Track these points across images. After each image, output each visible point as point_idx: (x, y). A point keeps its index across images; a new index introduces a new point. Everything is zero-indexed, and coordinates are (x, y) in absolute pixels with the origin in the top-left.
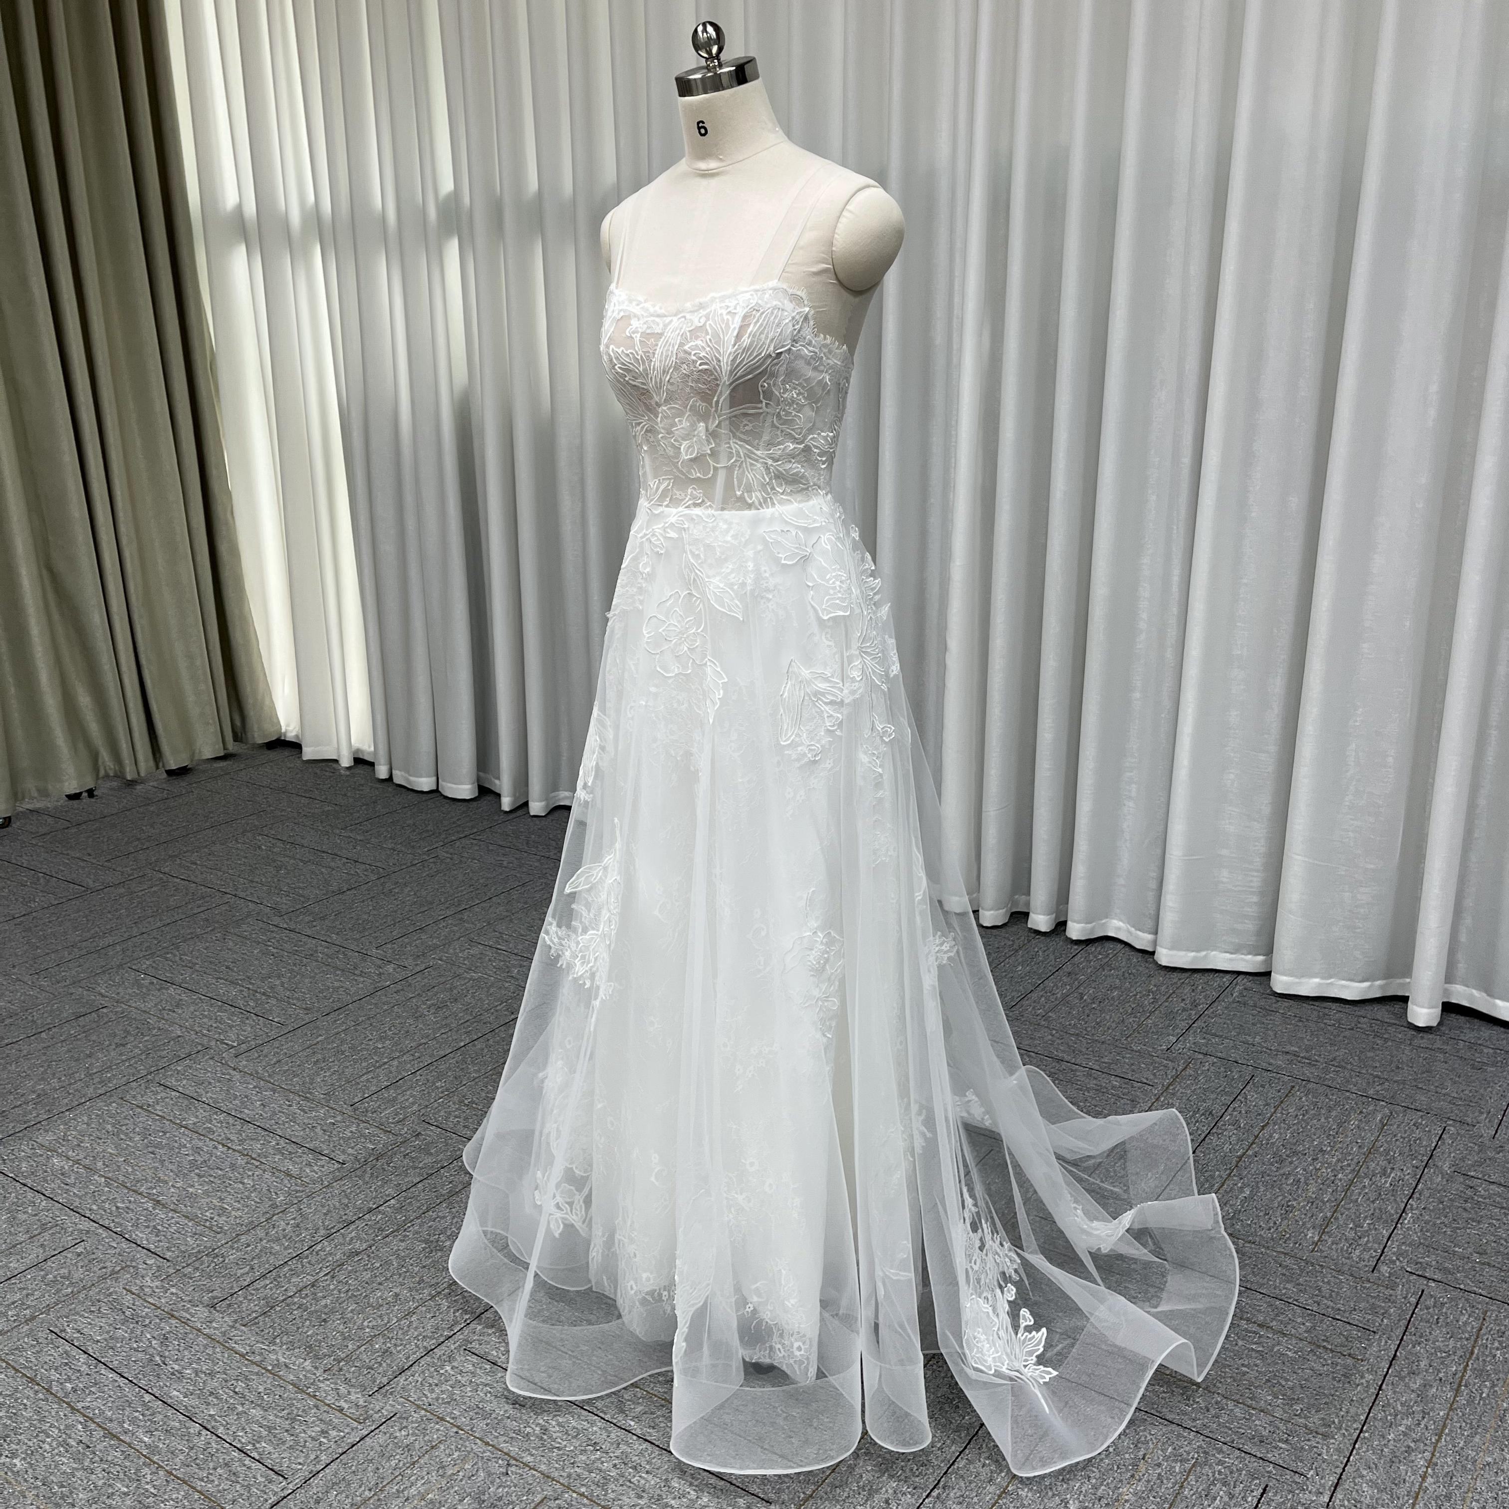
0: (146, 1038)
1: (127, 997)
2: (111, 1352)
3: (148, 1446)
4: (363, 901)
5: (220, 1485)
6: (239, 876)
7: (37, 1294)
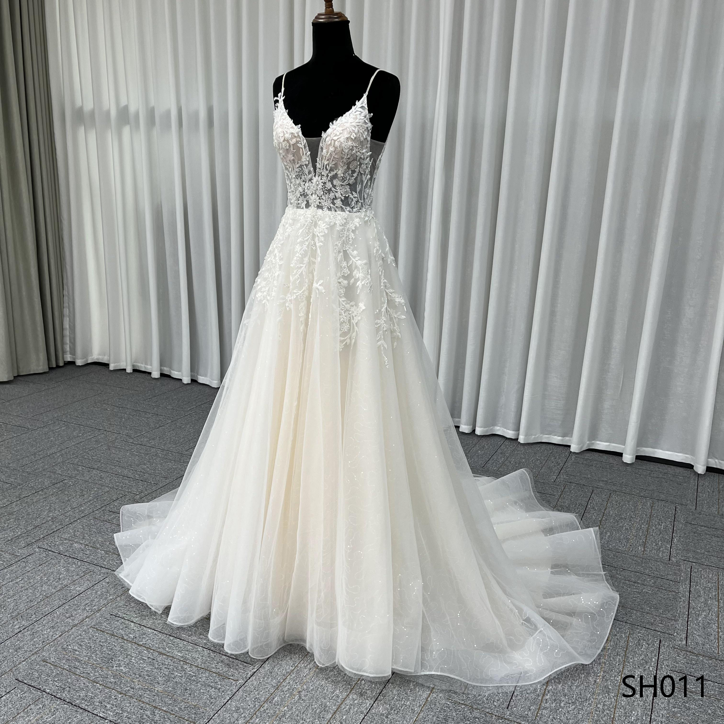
0: (92, 492)
1: (74, 475)
2: (145, 621)
3: (182, 657)
4: (169, 431)
5: (223, 670)
6: (103, 422)
7: (96, 600)
